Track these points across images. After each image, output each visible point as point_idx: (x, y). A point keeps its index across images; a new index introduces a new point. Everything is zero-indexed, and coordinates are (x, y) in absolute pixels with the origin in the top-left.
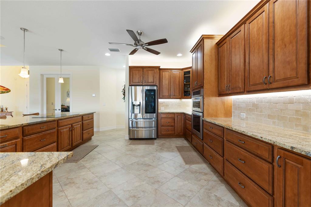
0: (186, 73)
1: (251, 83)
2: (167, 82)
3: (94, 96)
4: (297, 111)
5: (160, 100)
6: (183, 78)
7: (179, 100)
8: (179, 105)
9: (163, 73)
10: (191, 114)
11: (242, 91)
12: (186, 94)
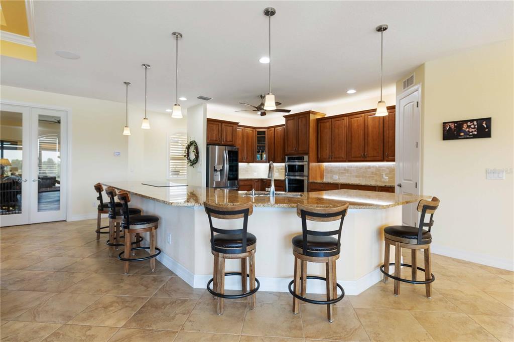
0: (260, 133)
1: (352, 156)
4: (372, 172)
5: (240, 164)
6: (256, 137)
11: (344, 160)
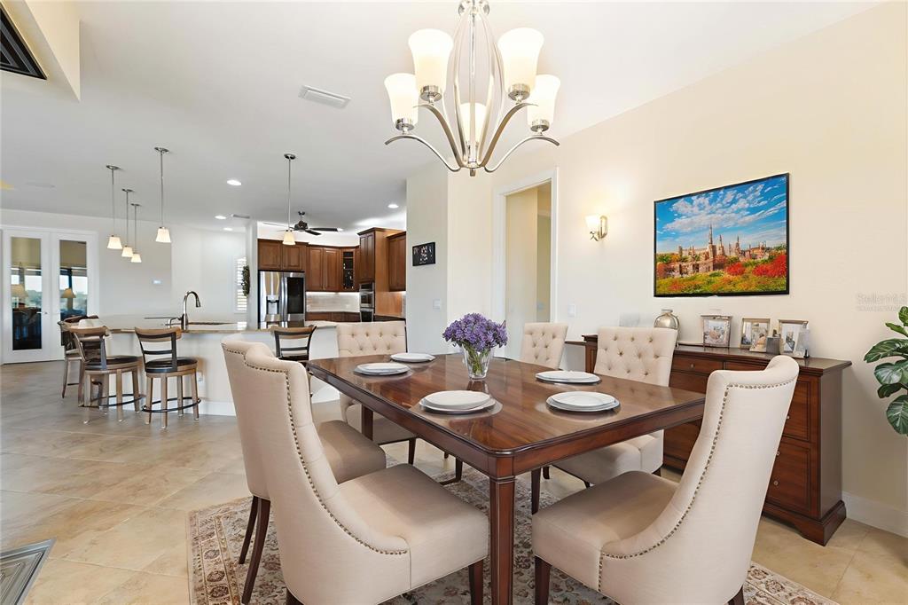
0: (347, 254)
2: (317, 266)
3: (157, 285)
5: (308, 294)
6: (341, 260)
7: (332, 294)
8: (334, 301)
9: (311, 251)
10: (358, 311)
12: (347, 285)
